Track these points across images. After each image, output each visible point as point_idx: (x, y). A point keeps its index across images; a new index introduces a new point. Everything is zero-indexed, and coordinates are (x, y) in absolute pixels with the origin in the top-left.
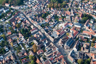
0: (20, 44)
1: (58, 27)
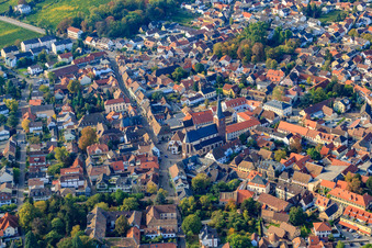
0: (51, 128)
1: (207, 107)
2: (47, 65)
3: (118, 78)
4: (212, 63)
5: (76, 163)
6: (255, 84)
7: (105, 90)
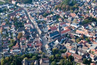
0: (9, 32)
1: (54, 25)
2: (6, 12)
3: (27, 16)
4: (54, 11)
5: (17, 44)
6: (68, 18)
7: (24, 20)
